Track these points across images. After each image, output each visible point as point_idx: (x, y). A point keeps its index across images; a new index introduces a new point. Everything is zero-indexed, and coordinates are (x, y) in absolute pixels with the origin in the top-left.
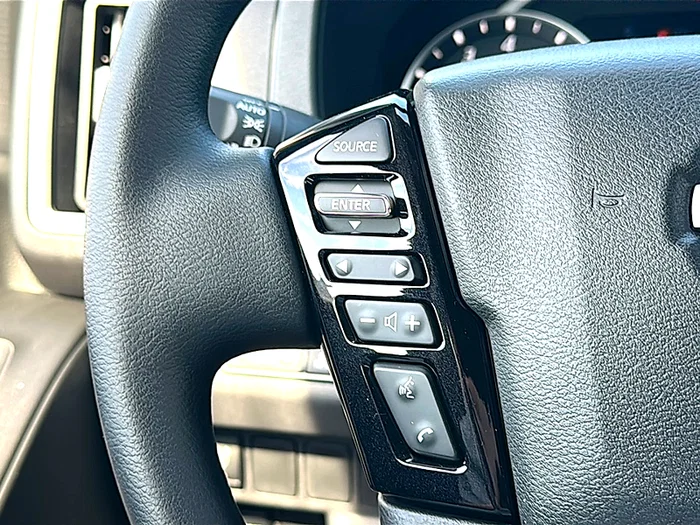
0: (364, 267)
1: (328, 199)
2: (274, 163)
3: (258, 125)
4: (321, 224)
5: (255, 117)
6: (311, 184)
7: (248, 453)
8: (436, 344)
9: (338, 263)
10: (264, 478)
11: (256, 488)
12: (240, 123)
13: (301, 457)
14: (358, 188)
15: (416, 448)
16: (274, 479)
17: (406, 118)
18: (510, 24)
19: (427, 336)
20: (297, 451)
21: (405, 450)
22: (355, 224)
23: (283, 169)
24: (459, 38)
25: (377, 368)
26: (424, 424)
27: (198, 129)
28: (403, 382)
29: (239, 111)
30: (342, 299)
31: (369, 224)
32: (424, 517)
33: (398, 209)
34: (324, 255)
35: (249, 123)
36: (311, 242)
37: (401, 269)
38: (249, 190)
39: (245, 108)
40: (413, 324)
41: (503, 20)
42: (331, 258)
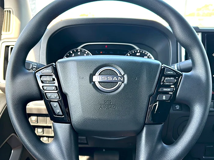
0: (49, 88)
1: (44, 78)
2: (35, 73)
3: (35, 67)
4: (42, 82)
5: (35, 65)
6: (41, 76)
7: (38, 117)
8: (59, 99)
9: (45, 88)
10: (41, 121)
11: (40, 123)
12: (32, 66)
13: (47, 118)
14: (48, 77)
15: (57, 114)
16: (43, 121)
17: (55, 66)
18: (79, 50)
19: (58, 98)
20: (46, 117)
21: (55, 114)
22: (48, 82)
23: (36, 74)
24: (71, 52)
25: (51, 103)
26: (58, 110)
27: (24, 68)
28: (55, 105)
29: (32, 64)
30: (46, 93)
31: (50, 82)
32: (58, 124)
33: (54, 80)
34: (43, 86)
35: (34, 66)
36: (41, 85)
37: (54, 88)
38: (31, 77)
39: (33, 64)
40: (56, 96)
41: (78, 49)
42: (44, 87)
